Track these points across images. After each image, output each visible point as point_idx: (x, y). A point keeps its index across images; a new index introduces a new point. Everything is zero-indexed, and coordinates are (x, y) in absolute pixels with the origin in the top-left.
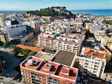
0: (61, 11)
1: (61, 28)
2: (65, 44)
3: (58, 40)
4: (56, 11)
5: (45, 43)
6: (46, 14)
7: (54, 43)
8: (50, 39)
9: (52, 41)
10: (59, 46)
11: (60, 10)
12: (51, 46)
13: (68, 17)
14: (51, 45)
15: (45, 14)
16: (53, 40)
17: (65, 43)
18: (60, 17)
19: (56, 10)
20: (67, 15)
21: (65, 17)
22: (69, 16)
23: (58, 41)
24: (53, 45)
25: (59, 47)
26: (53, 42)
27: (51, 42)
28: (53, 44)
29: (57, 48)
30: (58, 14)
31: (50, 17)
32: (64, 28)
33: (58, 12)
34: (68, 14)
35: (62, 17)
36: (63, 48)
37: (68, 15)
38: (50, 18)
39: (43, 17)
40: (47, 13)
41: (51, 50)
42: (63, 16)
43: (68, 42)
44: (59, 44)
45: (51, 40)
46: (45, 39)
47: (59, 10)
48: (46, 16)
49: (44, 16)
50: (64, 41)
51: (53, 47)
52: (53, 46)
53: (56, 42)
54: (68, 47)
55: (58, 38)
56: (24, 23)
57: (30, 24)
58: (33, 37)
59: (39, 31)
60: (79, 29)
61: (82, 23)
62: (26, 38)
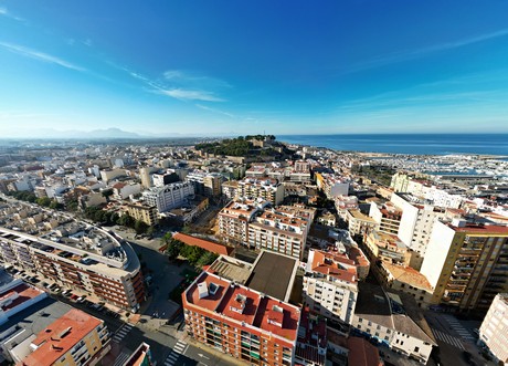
0: (266, 144)
1: (266, 192)
2: (274, 236)
3: (259, 225)
4: (254, 145)
5: (233, 230)
6: (236, 153)
7: (251, 231)
8: (244, 223)
9: (247, 226)
10: (261, 239)
12: (245, 237)
15: (232, 152)
16: (250, 225)
18: (263, 159)
19: (254, 141)
20: (277, 152)
21: (274, 158)
22: (282, 156)
23: (260, 229)
24: (250, 235)
26: (249, 229)
27: (244, 229)
30: (260, 152)
31: (243, 158)
32: (272, 192)
33: (260, 147)
34: (280, 151)
36: (271, 243)
41: (245, 245)
42: (271, 155)
44: (262, 235)
46: (233, 221)
47: (261, 143)
49: (230, 155)
53: (256, 229)
54: (280, 242)
55: (259, 219)
56: (191, 177)
57: (202, 179)
58: (207, 207)
59: (221, 194)
60: (303, 190)
61: (308, 173)
62: (194, 213)
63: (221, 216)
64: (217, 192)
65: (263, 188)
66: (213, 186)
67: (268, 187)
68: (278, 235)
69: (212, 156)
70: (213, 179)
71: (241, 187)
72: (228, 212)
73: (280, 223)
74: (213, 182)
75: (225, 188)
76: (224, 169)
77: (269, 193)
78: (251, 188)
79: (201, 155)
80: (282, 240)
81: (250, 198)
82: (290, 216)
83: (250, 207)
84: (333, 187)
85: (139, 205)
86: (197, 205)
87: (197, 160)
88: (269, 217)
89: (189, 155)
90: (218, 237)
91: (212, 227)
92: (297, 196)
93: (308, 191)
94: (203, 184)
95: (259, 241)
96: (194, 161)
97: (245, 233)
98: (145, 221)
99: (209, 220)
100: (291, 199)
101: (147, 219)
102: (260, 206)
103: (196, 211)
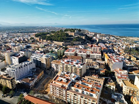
0: (76, 34)
1: (76, 68)
2: (81, 98)
4: (69, 34)
5: (58, 93)
6: (59, 40)
7: (68, 94)
8: (64, 90)
9: (66, 92)
10: (74, 99)
11: (75, 33)
12: (65, 97)
13: (84, 42)
14: (64, 96)
15: (57, 39)
16: (68, 91)
17: (82, 97)
18: (74, 43)
19: (70, 33)
20: (82, 39)
21: (80, 43)
22: (85, 41)
23: (73, 93)
24: (68, 97)
25: (75, 100)
26: (67, 93)
27: (65, 93)
28: (67, 95)
29: (71, 101)
30: (72, 39)
31: (63, 43)
32: (80, 68)
33: (72, 36)
34: (84, 38)
35: (77, 43)
36: (80, 102)
37: (84, 40)
38: (63, 44)
39: (55, 42)
40: (59, 38)
42: (78, 41)
43: (85, 96)
44: (74, 97)
45: (65, 91)
46: (58, 88)
47: (73, 34)
48: (58, 41)
49: (56, 41)
50: (79, 94)
51: (67, 99)
52: (67, 97)
54: (85, 102)
55: (73, 88)
56: (34, 56)
57: (40, 58)
58: (43, 76)
59: (51, 67)
60: (97, 65)
61: (100, 53)
62: (36, 80)
63: (51, 85)
64: (48, 66)
65: (75, 66)
66: (46, 63)
67: (78, 65)
68: (84, 98)
69: (45, 41)
70: (46, 59)
71: (62, 64)
72: (55, 83)
73: (84, 91)
74: (46, 60)
75: (53, 65)
76: (52, 50)
77: (78, 69)
78: (68, 65)
79: (38, 40)
80: (86, 101)
81: (68, 73)
82: (90, 86)
83: (68, 80)
84: (114, 64)
85: (5, 77)
86: (37, 76)
87: (36, 44)
88: (78, 86)
89: (32, 40)
90: (49, 95)
91: (46, 89)
92: (93, 69)
93: (100, 66)
94: (40, 61)
95: (73, 100)
96: (35, 44)
97: (65, 95)
98: (8, 86)
99: (44, 85)
100: (91, 71)
101: (9, 86)
102: (73, 79)
103: (37, 79)
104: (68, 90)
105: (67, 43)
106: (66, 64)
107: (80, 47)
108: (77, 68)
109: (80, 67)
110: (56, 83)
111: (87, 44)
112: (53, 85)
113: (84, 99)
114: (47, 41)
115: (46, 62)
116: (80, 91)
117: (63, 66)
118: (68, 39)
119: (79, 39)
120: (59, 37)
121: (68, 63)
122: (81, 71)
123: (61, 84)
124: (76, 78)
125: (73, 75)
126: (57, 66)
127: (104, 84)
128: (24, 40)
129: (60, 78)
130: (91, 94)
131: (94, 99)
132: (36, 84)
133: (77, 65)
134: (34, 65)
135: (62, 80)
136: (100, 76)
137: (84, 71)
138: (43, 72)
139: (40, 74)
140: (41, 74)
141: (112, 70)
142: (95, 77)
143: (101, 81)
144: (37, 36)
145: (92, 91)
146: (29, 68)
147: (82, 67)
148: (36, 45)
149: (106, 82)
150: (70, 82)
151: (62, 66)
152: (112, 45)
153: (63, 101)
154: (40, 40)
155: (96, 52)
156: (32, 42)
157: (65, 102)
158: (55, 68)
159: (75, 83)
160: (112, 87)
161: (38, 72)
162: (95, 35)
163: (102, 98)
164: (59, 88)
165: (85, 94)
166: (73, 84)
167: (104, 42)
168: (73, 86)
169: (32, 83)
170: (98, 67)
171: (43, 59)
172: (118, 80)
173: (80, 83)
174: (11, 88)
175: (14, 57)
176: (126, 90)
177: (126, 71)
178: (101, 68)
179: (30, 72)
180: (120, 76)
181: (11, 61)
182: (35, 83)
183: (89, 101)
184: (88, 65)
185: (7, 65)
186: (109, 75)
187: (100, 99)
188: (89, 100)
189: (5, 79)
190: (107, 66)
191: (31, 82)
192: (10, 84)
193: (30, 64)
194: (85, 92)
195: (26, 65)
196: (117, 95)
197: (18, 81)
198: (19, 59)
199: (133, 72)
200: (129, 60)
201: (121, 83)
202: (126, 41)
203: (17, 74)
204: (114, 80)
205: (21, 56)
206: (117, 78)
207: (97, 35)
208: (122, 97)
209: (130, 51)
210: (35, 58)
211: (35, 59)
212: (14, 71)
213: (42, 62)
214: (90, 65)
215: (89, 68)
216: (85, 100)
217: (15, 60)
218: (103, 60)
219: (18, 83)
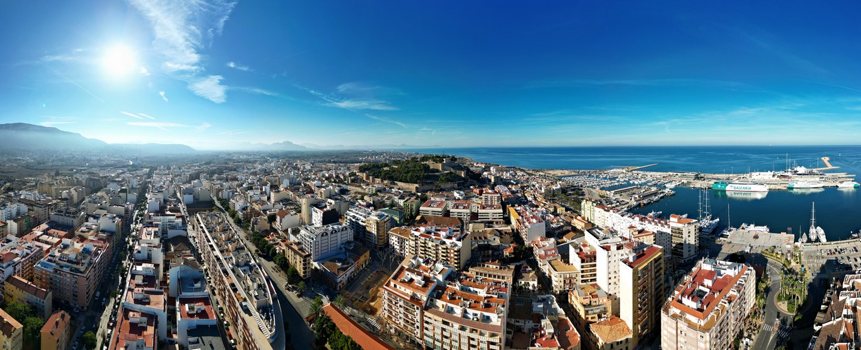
0: (445, 167)
1: (447, 249)
2: (462, 333)
3: (439, 314)
4: (431, 168)
5: (402, 315)
6: (408, 178)
7: (427, 323)
8: (418, 308)
9: (422, 314)
10: (443, 336)
11: (443, 165)
12: (418, 331)
13: (463, 184)
14: (418, 327)
15: (404, 178)
16: (426, 313)
17: (462, 329)
18: (443, 186)
19: (432, 164)
20: (459, 177)
21: (456, 185)
22: (466, 182)
23: (440, 319)
24: (427, 329)
25: (445, 340)
26: (425, 319)
27: (418, 318)
28: (425, 325)
29: (436, 343)
30: (438, 176)
31: (417, 185)
32: (456, 249)
33: (438, 171)
34: (463, 176)
35: (449, 185)
36: (457, 345)
37: (464, 179)
38: (416, 187)
39: (400, 184)
40: (409, 175)
41: (418, 343)
42: (452, 181)
43: (470, 323)
44: (443, 329)
45: (418, 312)
46: (401, 303)
47: (439, 166)
48: (406, 181)
49: (401, 181)
50: (456, 320)
51: (425, 338)
52: (425, 331)
53: (435, 321)
54: (472, 342)
55: (439, 303)
56: (351, 213)
57: (364, 219)
58: (367, 263)
59: (387, 244)
60: (495, 237)
61: (499, 208)
62: (350, 271)
63: (386, 292)
64: (382, 241)
65: (444, 243)
66: (377, 232)
67: (451, 241)
68: (468, 331)
69: (378, 180)
70: (377, 223)
71: (414, 239)
72: (395, 286)
73: (468, 310)
74: (378, 226)
75: (392, 238)
76: (393, 201)
77: (452, 251)
78: (427, 242)
79: (364, 179)
80: (473, 339)
81: (427, 262)
82: (482, 293)
83: (427, 279)
84: (529, 229)
85: (295, 247)
86: (355, 261)
87: (360, 186)
88: (452, 299)
89: (352, 178)
90: (379, 320)
91: (372, 301)
92: (488, 247)
93: (501, 238)
94: (364, 227)
95: (440, 338)
96: (357, 186)
97: (418, 324)
98: (298, 269)
99: (368, 288)
100: (482, 254)
101: (300, 268)
102: (440, 278)
103: (353, 269)
104: (427, 308)
105: (426, 187)
106: (423, 238)
107: (456, 195)
108: (450, 249)
109: (456, 245)
110: (398, 286)
111: (472, 187)
112: (390, 293)
113: (467, 333)
114: (382, 181)
115: (378, 230)
116: (458, 311)
117: (416, 243)
118: (428, 177)
119: (452, 178)
120: (408, 172)
121: (428, 237)
122: (459, 255)
123: (409, 291)
124: (446, 274)
125: (440, 266)
126: (401, 241)
127: (515, 280)
128: (337, 177)
129: (408, 275)
130: (486, 314)
131: (495, 327)
132: (352, 282)
133: (448, 242)
134: (350, 235)
135: (412, 280)
136: (504, 262)
137: (466, 256)
138: (368, 254)
139: (362, 259)
140: (365, 257)
141: (527, 243)
142: (493, 267)
143: (508, 276)
144: (362, 170)
145: (487, 306)
146: (340, 238)
147: (460, 244)
148: (359, 190)
149: (517, 275)
150: (431, 287)
151: (413, 243)
152: (523, 188)
153: (413, 342)
154: (367, 178)
155: (492, 206)
156: (353, 181)
157: (419, 346)
158: (397, 247)
159: (444, 289)
160: (531, 283)
161: (356, 254)
162: (487, 169)
163: (512, 322)
164: (405, 301)
165: (471, 316)
166: (439, 291)
167: (506, 183)
168: (439, 297)
169: (342, 278)
170: (497, 241)
171: (371, 222)
172: (541, 264)
173: (457, 287)
174: (302, 274)
175: (316, 209)
176: (557, 283)
177: (552, 240)
178: (505, 243)
179: (340, 248)
180: (543, 253)
181: (310, 216)
182: (348, 278)
183: (481, 338)
184: (475, 238)
185: (302, 223)
186: (523, 257)
187: (508, 325)
188: (481, 334)
189: (296, 252)
190: (516, 236)
191: (342, 273)
192: (302, 266)
193: (342, 230)
194: (470, 311)
195: (336, 231)
196: (543, 300)
197: (315, 264)
198: (325, 214)
199: (565, 239)
200: (555, 213)
201: (546, 269)
202: (545, 177)
203: (317, 247)
204: (534, 265)
205: (328, 208)
206: (538, 258)
207: (492, 168)
208: (552, 301)
209: (554, 196)
210: (354, 217)
211: (354, 220)
212: (313, 239)
213: (368, 229)
214: (480, 238)
215: (476, 245)
216: (472, 335)
217: (317, 216)
218: (508, 222)
219: (316, 268)
